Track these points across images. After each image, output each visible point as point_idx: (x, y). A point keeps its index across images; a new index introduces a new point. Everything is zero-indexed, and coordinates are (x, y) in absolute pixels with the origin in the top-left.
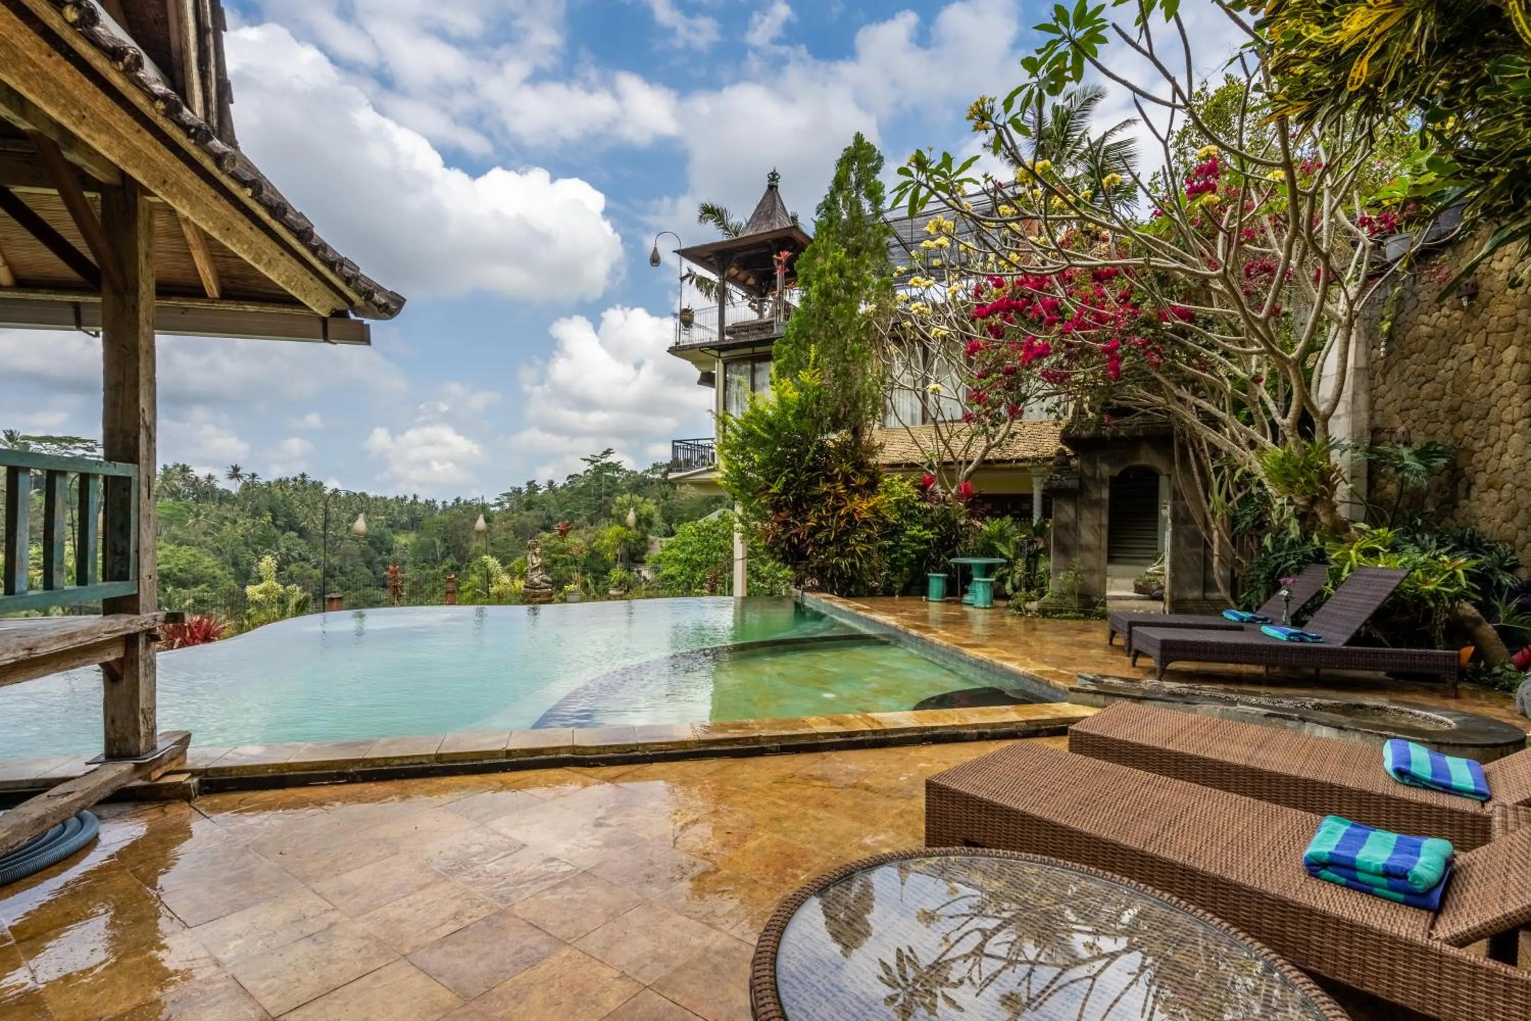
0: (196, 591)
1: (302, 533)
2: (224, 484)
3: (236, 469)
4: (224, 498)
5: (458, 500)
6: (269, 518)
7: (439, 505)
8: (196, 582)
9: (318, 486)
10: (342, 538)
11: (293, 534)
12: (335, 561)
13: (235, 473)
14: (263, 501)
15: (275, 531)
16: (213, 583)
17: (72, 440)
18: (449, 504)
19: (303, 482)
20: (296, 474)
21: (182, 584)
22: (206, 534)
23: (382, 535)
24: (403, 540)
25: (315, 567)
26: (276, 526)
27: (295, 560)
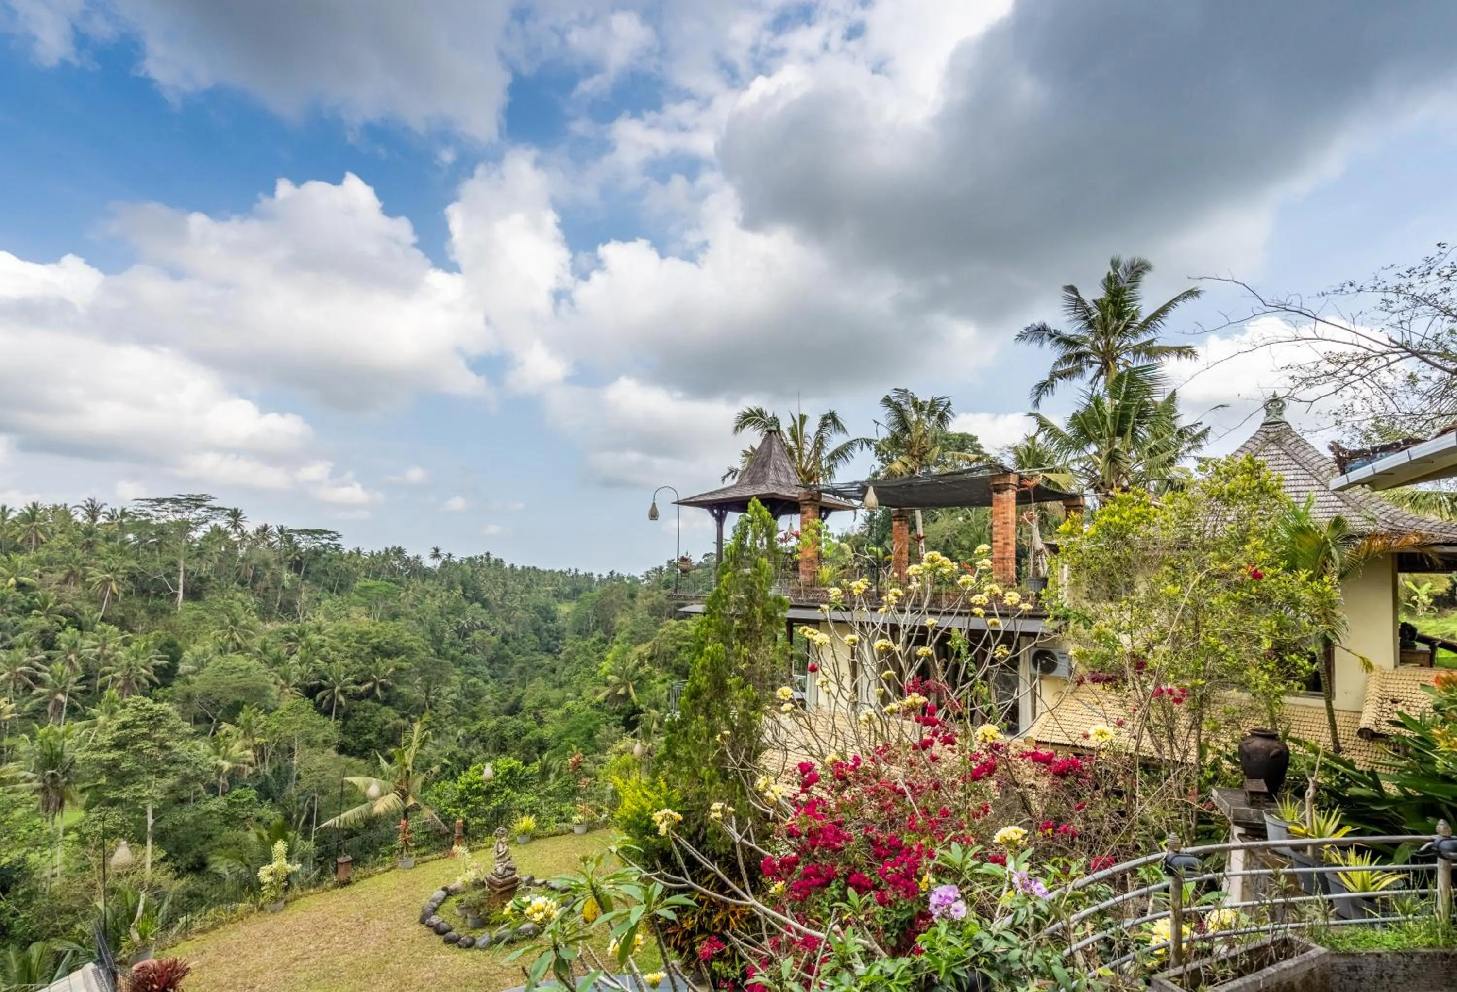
0: (397, 661)
1: (485, 604)
2: (429, 563)
3: (437, 550)
4: (426, 574)
5: (612, 573)
6: (461, 591)
7: (596, 576)
8: (397, 654)
9: (499, 563)
10: (516, 609)
11: (478, 605)
12: (509, 628)
13: (436, 554)
14: (457, 576)
15: (465, 603)
16: (410, 652)
17: (322, 532)
18: (605, 576)
19: (488, 559)
20: (483, 553)
21: (389, 655)
22: (412, 606)
23: (548, 605)
24: (565, 609)
25: (493, 634)
26: (467, 598)
27: (479, 628)
